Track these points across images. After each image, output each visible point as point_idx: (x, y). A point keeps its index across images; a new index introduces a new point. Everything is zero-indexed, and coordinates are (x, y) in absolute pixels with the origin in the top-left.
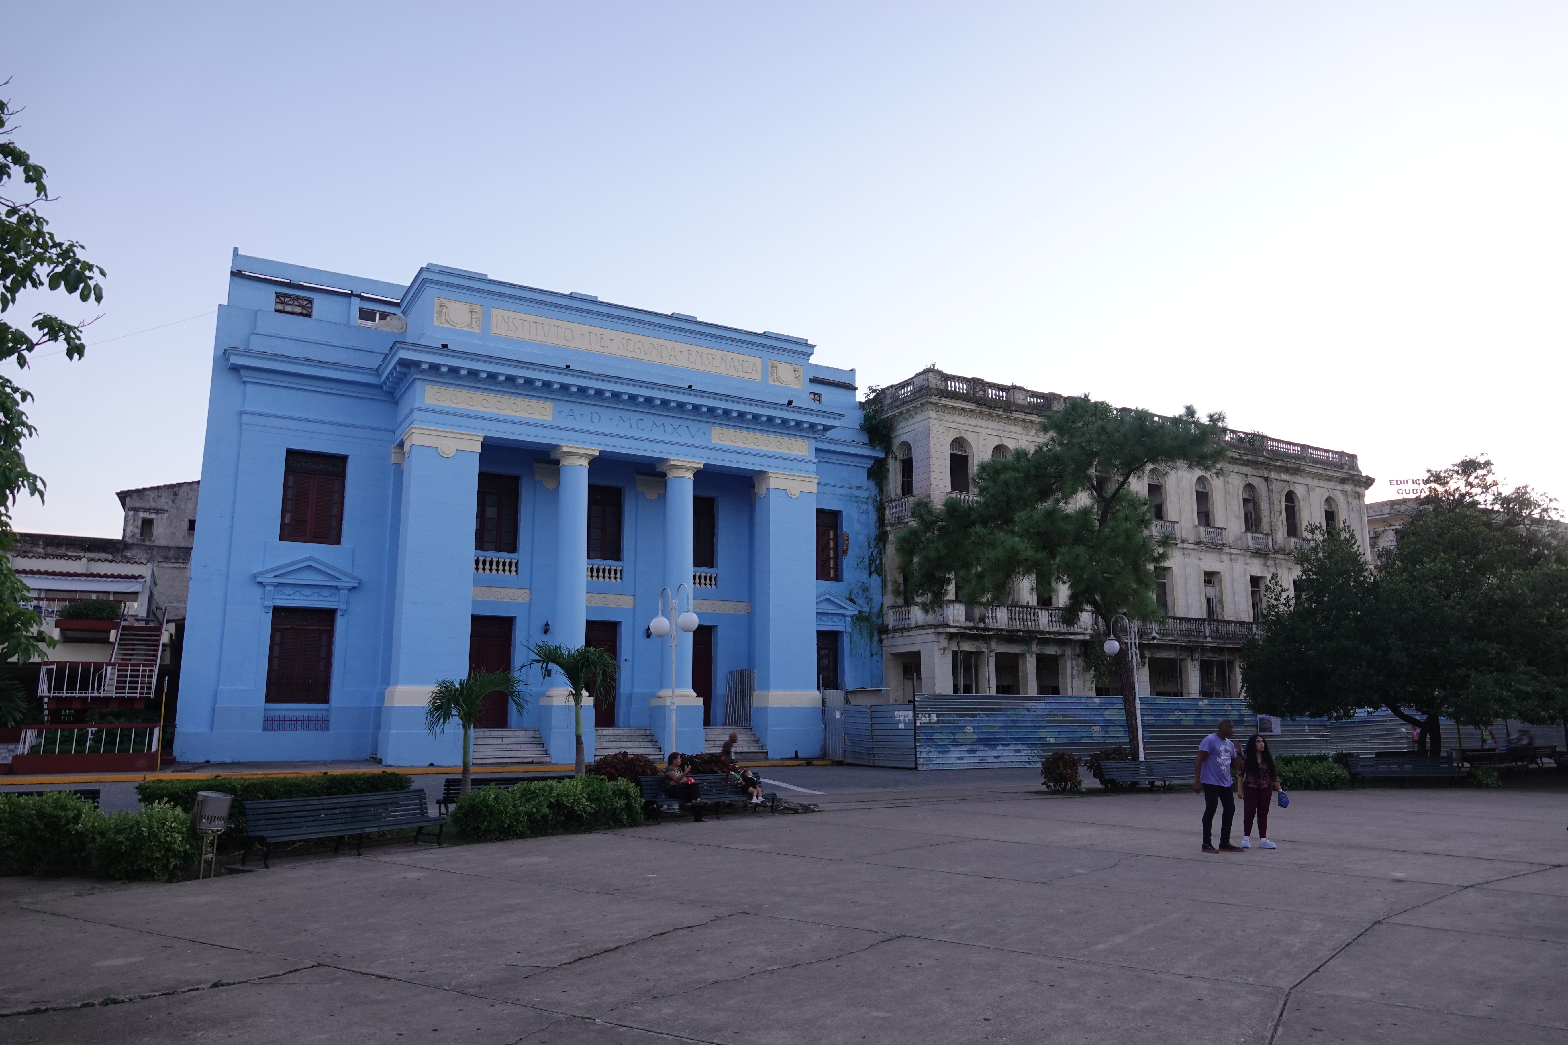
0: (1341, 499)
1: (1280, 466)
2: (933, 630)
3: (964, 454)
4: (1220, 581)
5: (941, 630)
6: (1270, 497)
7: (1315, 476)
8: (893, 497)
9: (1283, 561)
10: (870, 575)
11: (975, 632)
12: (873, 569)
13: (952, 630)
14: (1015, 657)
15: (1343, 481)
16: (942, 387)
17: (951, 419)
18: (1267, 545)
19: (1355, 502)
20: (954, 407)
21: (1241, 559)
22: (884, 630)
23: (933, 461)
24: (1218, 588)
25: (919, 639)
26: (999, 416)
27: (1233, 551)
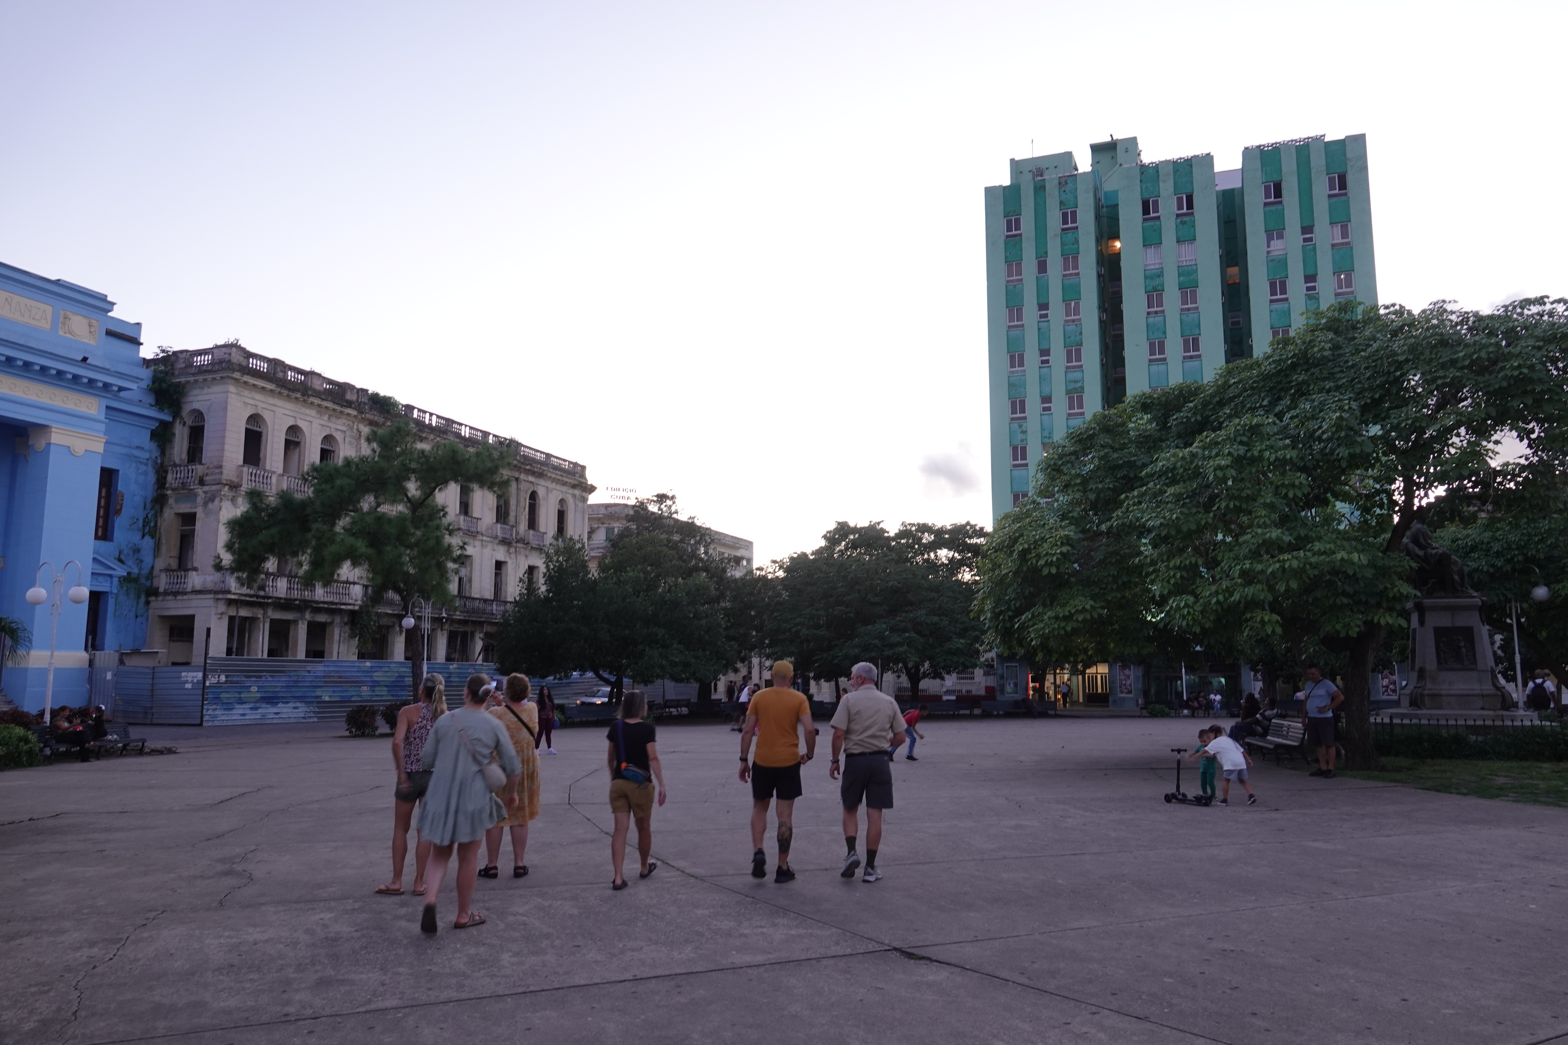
0: (570, 501)
1: (528, 470)
2: (212, 596)
3: (258, 429)
4: (471, 564)
5: (221, 596)
6: (518, 494)
7: (554, 480)
8: (177, 461)
9: (522, 550)
10: (143, 536)
11: (254, 599)
12: (146, 531)
13: (233, 597)
14: (287, 623)
15: (574, 486)
16: (244, 364)
17: (250, 396)
18: (511, 535)
19: (580, 505)
20: (254, 385)
21: (490, 546)
22: (153, 592)
23: (228, 434)
24: (469, 569)
25: (194, 603)
26: (296, 398)
27: (485, 538)
